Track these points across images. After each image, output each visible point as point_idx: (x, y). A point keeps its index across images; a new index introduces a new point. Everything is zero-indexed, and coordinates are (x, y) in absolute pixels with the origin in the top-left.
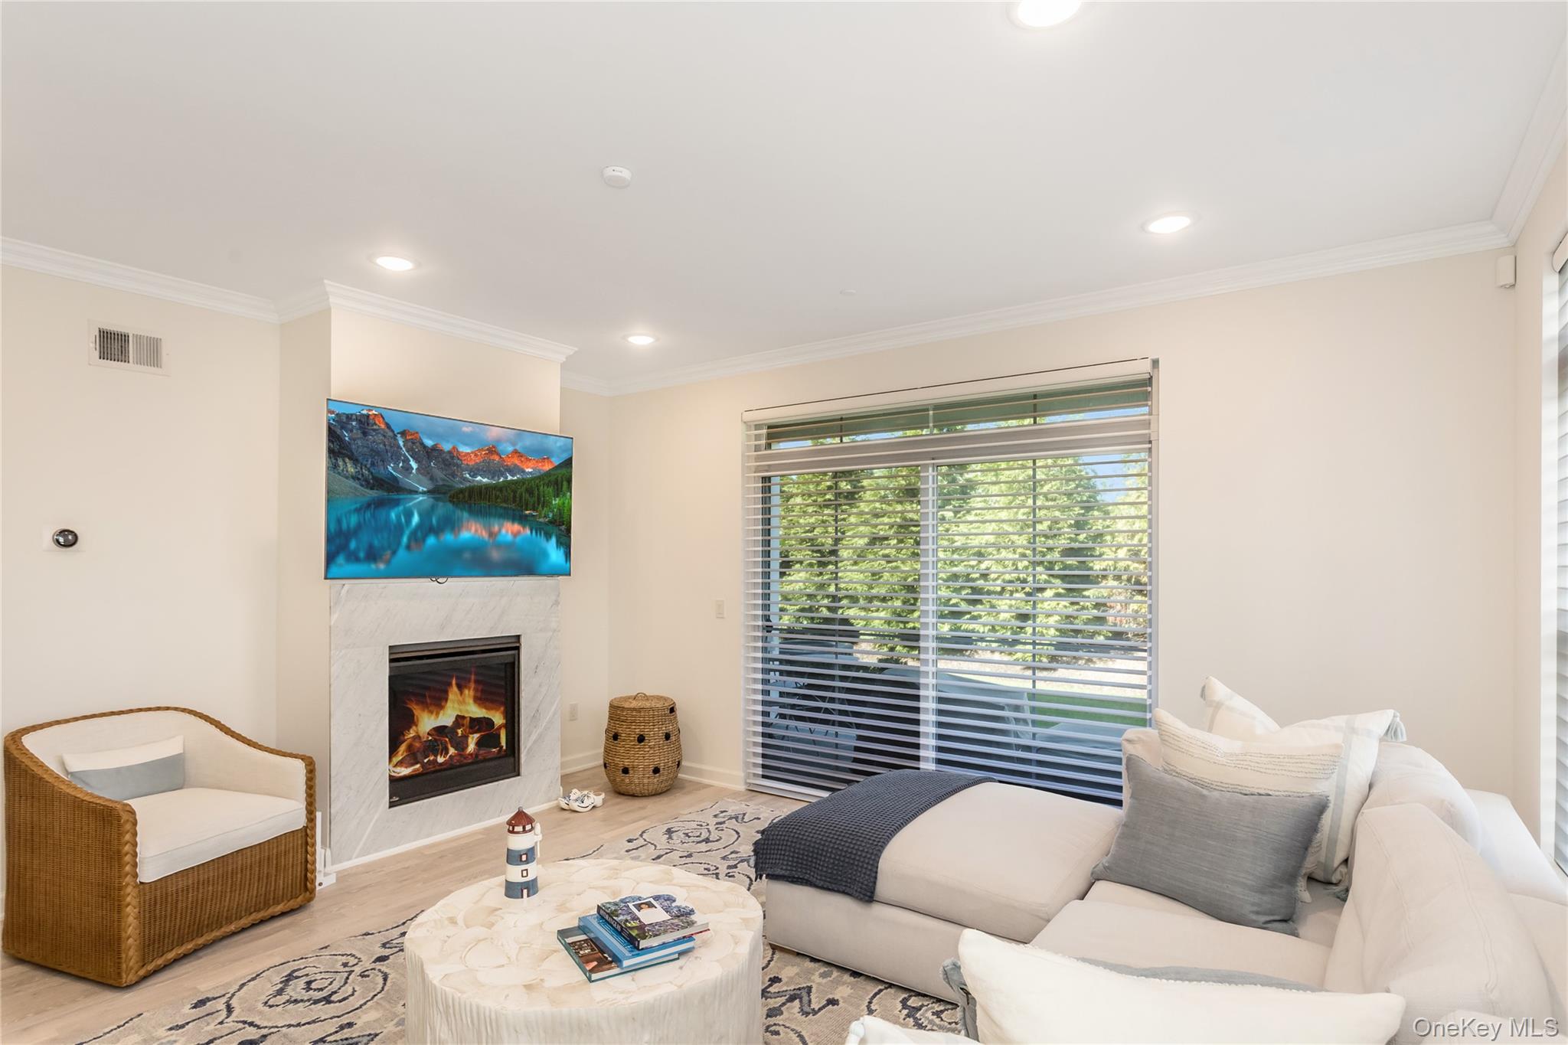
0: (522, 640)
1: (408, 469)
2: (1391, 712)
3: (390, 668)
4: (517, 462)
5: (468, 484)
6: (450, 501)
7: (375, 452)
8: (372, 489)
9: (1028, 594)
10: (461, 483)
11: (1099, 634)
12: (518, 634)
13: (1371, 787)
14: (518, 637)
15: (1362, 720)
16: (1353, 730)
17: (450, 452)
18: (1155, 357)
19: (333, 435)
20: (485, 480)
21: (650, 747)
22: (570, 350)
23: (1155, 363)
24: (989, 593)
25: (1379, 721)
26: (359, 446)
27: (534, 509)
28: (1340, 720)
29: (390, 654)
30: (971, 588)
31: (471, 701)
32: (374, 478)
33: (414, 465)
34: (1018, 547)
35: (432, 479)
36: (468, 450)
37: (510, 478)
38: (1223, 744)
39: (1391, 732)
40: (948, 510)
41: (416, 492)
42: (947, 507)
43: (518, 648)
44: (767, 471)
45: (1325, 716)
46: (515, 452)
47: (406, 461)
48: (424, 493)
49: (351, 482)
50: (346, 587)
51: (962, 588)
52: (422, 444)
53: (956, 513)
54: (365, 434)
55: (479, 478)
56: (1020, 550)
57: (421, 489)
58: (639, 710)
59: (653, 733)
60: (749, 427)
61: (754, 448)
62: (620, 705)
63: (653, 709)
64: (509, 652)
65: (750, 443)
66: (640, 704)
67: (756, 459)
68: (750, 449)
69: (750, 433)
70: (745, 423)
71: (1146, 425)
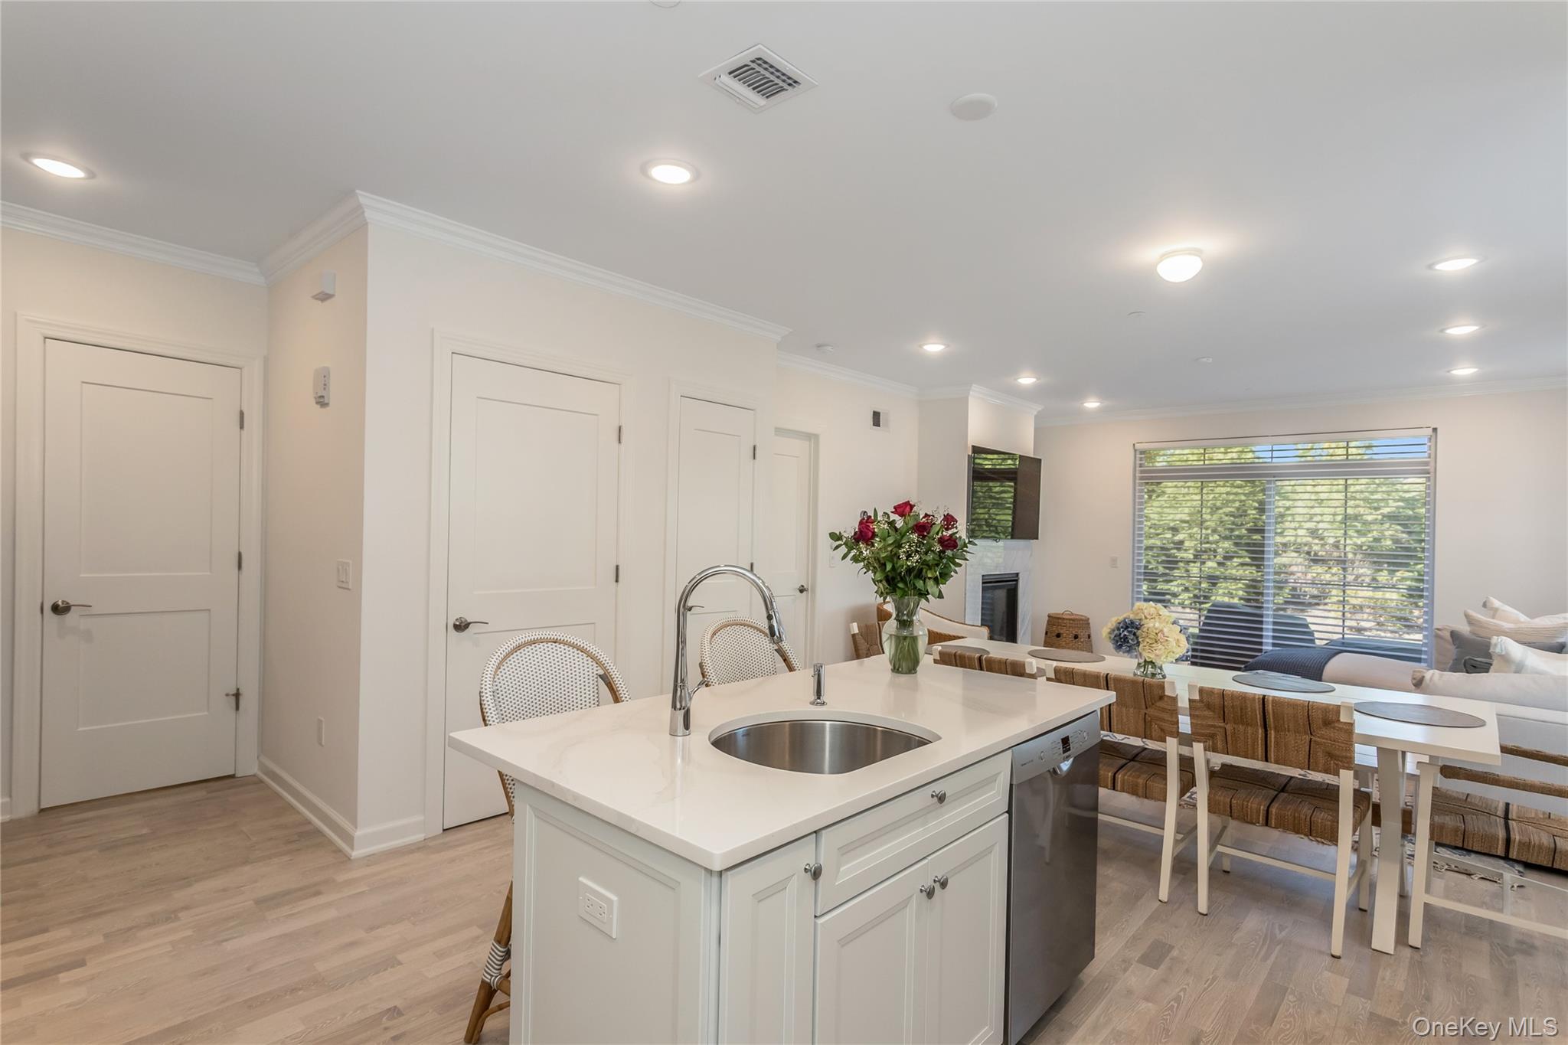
0: (1020, 576)
3: (982, 587)
12: (1017, 572)
14: (1017, 574)
18: (1435, 427)
19: (972, 458)
21: (1082, 642)
22: (1040, 408)
23: (1435, 430)
29: (983, 578)
38: (1506, 624)
43: (1017, 581)
44: (1149, 480)
58: (1073, 620)
59: (1082, 634)
60: (1138, 452)
61: (1141, 465)
62: (1061, 616)
63: (1082, 620)
64: (1014, 582)
65: (1138, 462)
66: (1072, 617)
67: (1142, 472)
68: (1138, 465)
69: (1138, 456)
70: (1135, 450)
71: (1427, 464)
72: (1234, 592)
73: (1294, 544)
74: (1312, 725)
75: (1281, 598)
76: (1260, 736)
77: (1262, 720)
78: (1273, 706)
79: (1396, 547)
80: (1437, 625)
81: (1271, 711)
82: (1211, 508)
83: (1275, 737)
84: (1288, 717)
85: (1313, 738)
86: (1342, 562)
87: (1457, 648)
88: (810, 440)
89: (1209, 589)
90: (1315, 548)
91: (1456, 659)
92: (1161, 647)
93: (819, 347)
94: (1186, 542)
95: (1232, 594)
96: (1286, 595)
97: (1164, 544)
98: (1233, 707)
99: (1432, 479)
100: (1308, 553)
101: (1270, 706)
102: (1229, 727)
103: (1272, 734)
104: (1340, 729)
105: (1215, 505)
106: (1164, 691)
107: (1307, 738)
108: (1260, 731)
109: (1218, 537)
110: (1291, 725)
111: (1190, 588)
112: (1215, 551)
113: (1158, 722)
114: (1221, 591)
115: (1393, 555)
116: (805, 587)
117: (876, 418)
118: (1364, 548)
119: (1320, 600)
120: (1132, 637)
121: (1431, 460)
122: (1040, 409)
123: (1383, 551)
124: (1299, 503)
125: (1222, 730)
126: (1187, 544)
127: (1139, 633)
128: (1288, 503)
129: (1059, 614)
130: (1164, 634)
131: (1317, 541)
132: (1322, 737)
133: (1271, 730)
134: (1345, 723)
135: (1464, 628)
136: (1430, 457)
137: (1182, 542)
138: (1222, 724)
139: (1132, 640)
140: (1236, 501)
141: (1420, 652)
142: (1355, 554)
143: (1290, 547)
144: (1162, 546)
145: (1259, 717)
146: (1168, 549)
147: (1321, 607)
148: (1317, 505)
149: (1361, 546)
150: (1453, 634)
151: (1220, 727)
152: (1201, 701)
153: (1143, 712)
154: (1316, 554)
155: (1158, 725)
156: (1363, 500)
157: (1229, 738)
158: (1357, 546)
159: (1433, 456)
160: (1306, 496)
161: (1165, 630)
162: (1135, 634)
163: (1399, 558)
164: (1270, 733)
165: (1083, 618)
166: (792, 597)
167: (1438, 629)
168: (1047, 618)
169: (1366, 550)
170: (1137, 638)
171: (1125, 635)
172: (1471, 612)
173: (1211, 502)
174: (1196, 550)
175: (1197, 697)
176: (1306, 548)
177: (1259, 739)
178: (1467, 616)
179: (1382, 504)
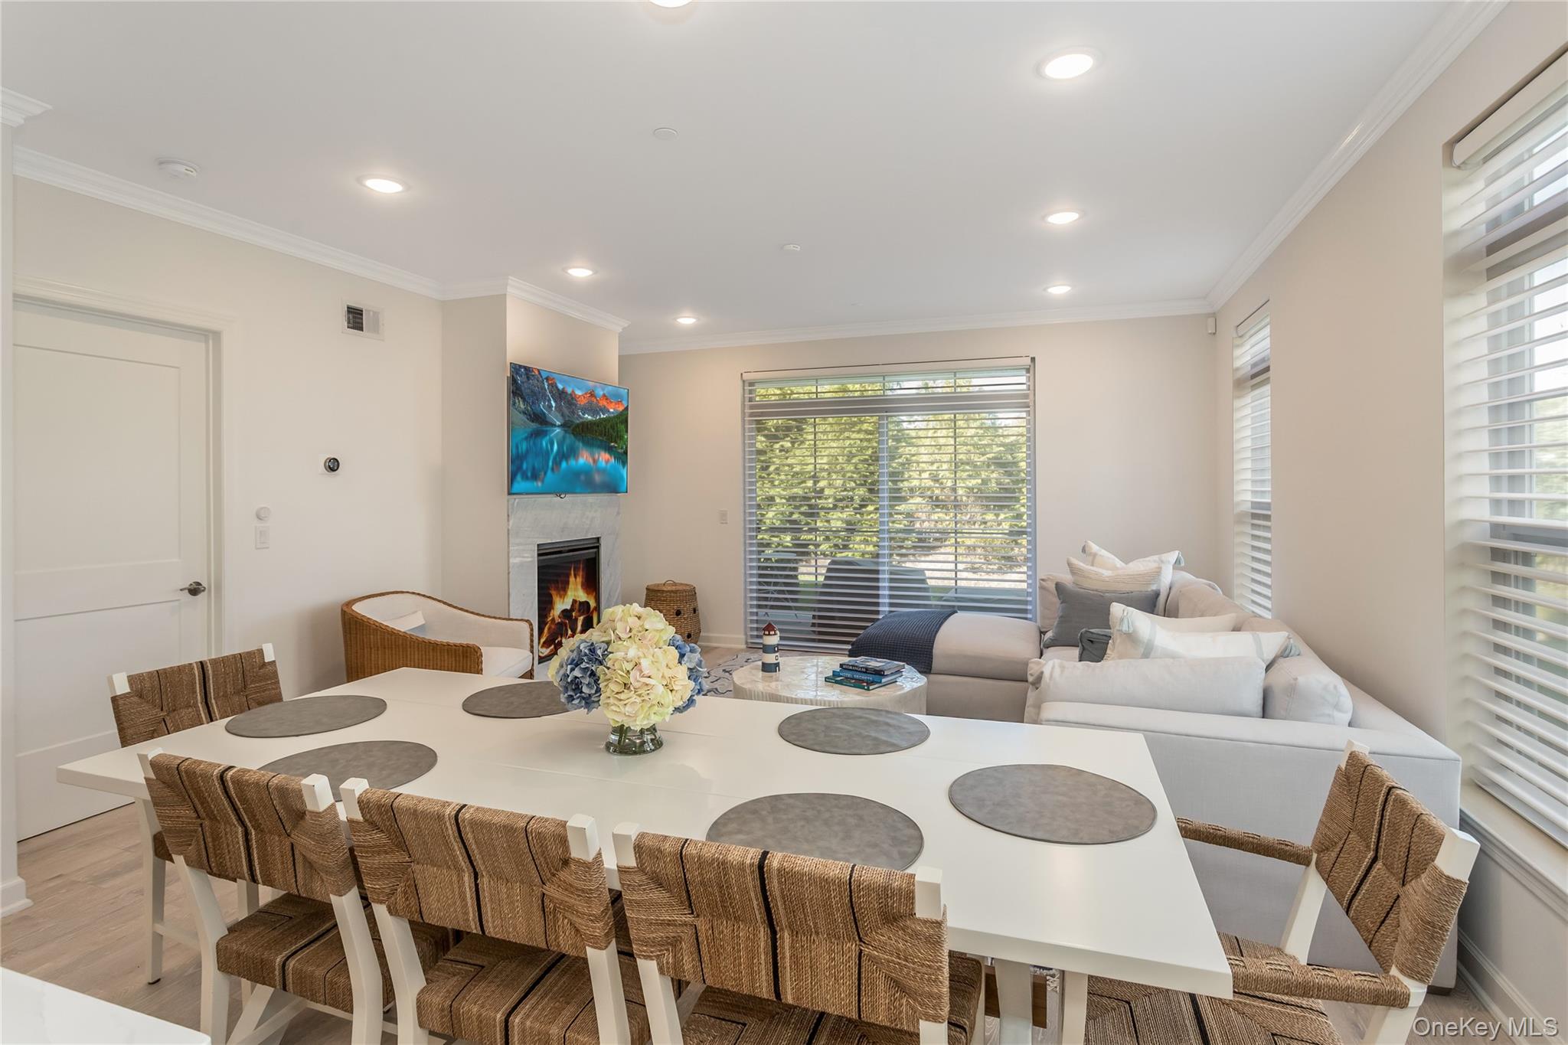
0: (602, 542)
1: (550, 406)
2: (1177, 552)
3: (538, 561)
4: (605, 404)
5: (581, 420)
6: (573, 433)
7: (534, 394)
8: (533, 422)
9: (855, 509)
10: (577, 419)
11: (907, 539)
12: (598, 536)
13: (1170, 589)
14: (598, 539)
15: (1164, 556)
16: (1162, 562)
17: (571, 395)
18: (1033, 355)
19: (513, 381)
20: (590, 417)
21: (686, 619)
23: (1033, 359)
24: (823, 508)
25: (1173, 556)
26: (525, 389)
27: (616, 442)
28: (1156, 557)
29: (538, 550)
30: (807, 505)
31: (579, 587)
32: (534, 413)
33: (554, 404)
34: (848, 472)
35: (563, 415)
36: (580, 394)
37: (602, 416)
38: (1106, 573)
39: (1178, 561)
40: (787, 441)
41: (554, 425)
42: (787, 439)
43: (599, 547)
44: (759, 416)
45: (1147, 557)
46: (604, 395)
47: (549, 401)
48: (559, 426)
49: (521, 416)
50: (517, 500)
51: (801, 506)
52: (557, 387)
53: (793, 443)
54: (528, 378)
55: (586, 416)
56: (849, 475)
57: (558, 423)
58: (675, 592)
59: (686, 609)
60: (747, 384)
61: (751, 400)
62: (659, 588)
63: (685, 591)
64: (595, 550)
65: (747, 395)
66: (674, 588)
67: (751, 407)
68: (747, 400)
69: (747, 388)
70: (744, 381)
71: (1026, 396)
72: (869, 539)
73: (920, 489)
74: (860, 924)
75: (910, 542)
76: (762, 944)
77: (763, 910)
78: (780, 883)
79: (1000, 489)
80: (1041, 575)
81: (777, 893)
82: (848, 457)
83: (792, 947)
84: (812, 906)
85: (866, 950)
86: (957, 506)
87: (1062, 603)
88: (207, 342)
89: (848, 537)
90: (937, 492)
91: (1061, 617)
92: (635, 698)
93: (161, 163)
94: (826, 489)
95: (867, 541)
96: (914, 540)
97: (806, 493)
98: (702, 883)
99: (1032, 413)
100: (931, 497)
101: (775, 882)
102: (702, 925)
103: (786, 938)
104: (916, 935)
105: (850, 452)
106: (567, 849)
107: (852, 947)
108: (763, 934)
109: (854, 485)
110: (821, 923)
111: (831, 537)
112: (852, 499)
113: (567, 914)
114: (858, 539)
115: (997, 497)
116: (205, 584)
117: (355, 318)
118: (975, 491)
119: (942, 542)
120: (586, 681)
121: (1031, 393)
122: (626, 325)
123: (989, 493)
124: (922, 450)
125: (690, 931)
126: (827, 492)
127: (600, 670)
128: (913, 450)
129: (658, 585)
130: (641, 671)
131: (937, 485)
132: (882, 948)
133: (782, 929)
134: (925, 922)
135: (1066, 578)
136: (1029, 390)
137: (822, 490)
138: (689, 919)
139: (588, 685)
140: (869, 447)
141: (1026, 603)
142: (968, 497)
143: (916, 492)
144: (804, 495)
145: (756, 903)
146: (809, 499)
147: (942, 550)
148: (936, 451)
149: (973, 489)
150: (1058, 586)
151: (685, 924)
152: (641, 869)
153: (538, 891)
154: (937, 497)
155: (570, 920)
156: (973, 445)
157: (704, 949)
158: (969, 489)
159: (1032, 388)
160: (927, 442)
161: (645, 663)
162: (593, 674)
163: (1003, 499)
164: (782, 938)
165: (688, 588)
166: (176, 603)
167: (1043, 580)
168: (645, 592)
169: (977, 493)
170: (596, 681)
171: (576, 677)
172: (1074, 561)
173: (847, 449)
174: (835, 498)
175: (631, 862)
176: (929, 493)
177: (761, 950)
178: (1069, 564)
179: (988, 450)
